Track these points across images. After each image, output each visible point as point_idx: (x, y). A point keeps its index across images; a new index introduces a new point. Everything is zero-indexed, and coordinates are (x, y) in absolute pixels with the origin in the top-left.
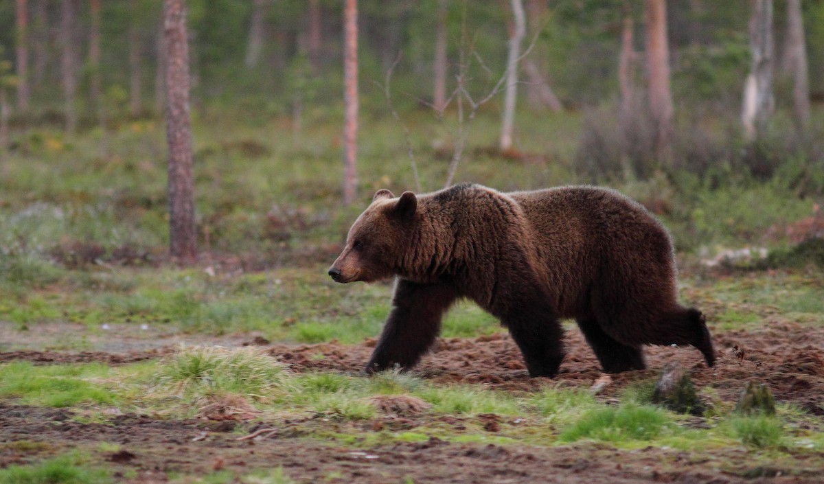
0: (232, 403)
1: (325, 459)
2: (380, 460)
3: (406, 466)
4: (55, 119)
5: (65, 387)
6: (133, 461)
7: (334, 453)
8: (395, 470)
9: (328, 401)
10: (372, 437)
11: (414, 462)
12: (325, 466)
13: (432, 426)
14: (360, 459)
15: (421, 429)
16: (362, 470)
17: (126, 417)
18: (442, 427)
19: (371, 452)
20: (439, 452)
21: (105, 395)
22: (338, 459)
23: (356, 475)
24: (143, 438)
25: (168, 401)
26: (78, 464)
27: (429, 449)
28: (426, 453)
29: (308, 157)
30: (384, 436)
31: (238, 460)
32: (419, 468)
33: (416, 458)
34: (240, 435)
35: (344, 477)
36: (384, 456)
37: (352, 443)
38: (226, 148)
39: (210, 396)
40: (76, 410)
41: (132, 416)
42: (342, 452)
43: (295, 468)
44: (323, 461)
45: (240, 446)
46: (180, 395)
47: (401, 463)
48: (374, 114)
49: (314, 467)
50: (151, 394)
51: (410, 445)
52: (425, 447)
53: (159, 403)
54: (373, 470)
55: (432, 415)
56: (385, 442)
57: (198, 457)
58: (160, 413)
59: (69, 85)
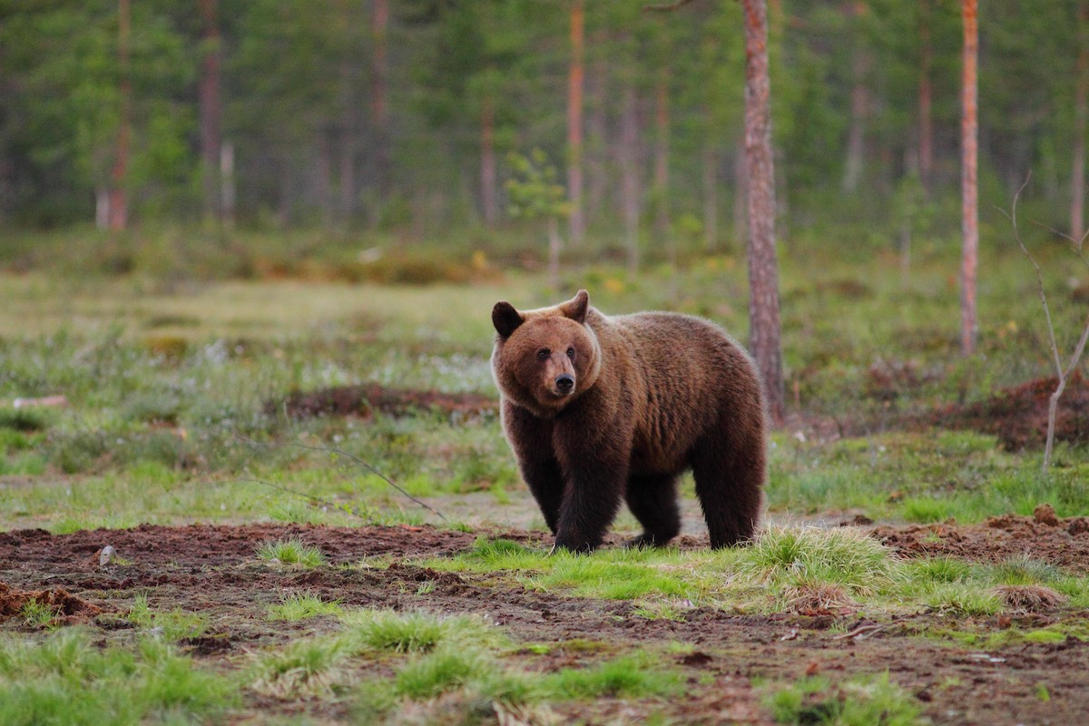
0: (827, 594)
1: (941, 662)
2: (1006, 664)
3: (1038, 671)
4: (615, 254)
5: (627, 575)
6: (709, 663)
7: (951, 656)
8: (1025, 676)
9: (942, 593)
10: (997, 637)
11: (1049, 666)
12: (941, 671)
13: (1070, 623)
14: (983, 663)
15: (1055, 626)
16: (985, 676)
17: (701, 611)
18: (1081, 624)
19: (996, 654)
20: (1079, 655)
21: (675, 584)
22: (956, 662)
23: (978, 681)
24: (721, 637)
25: (750, 592)
26: (644, 667)
27: (1067, 651)
28: (1063, 656)
29: (919, 299)
30: (1012, 635)
31: (836, 663)
32: (1054, 673)
33: (1050, 661)
34: (837, 633)
35: (964, 684)
36: (1012, 659)
37: (972, 644)
38: (820, 289)
39: (801, 586)
40: (641, 603)
41: (710, 610)
42: (960, 653)
43: (904, 673)
44: (937, 665)
45: (837, 647)
46: (766, 585)
47: (1032, 667)
48: (997, 248)
49: (927, 672)
50: (731, 583)
51: (1043, 646)
52: (1061, 648)
53: (740, 595)
54: (998, 675)
55: (1070, 610)
56: (1012, 642)
57: (787, 659)
58: (741, 607)
59: (632, 214)
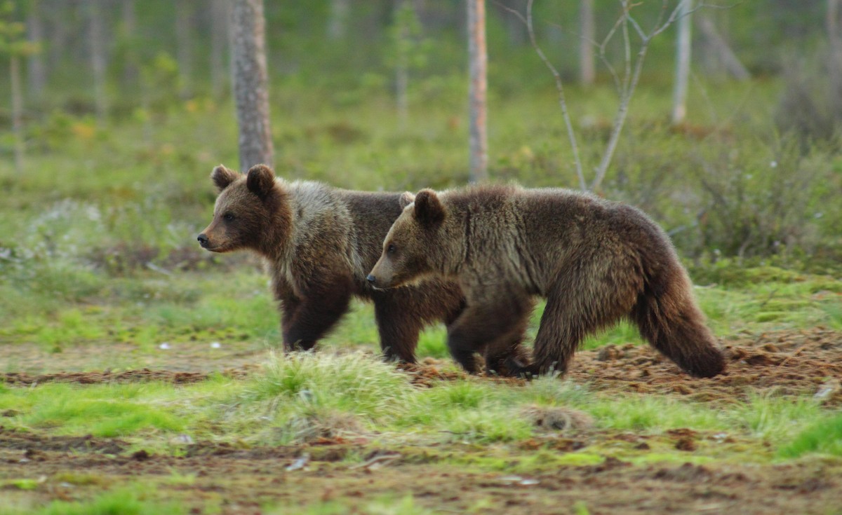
0: (339, 424)
1: (468, 486)
2: (541, 486)
3: (575, 492)
5: (116, 411)
7: (479, 479)
8: (561, 498)
9: (464, 418)
10: (527, 461)
11: (587, 487)
12: (469, 494)
13: (607, 446)
14: (515, 485)
15: (593, 449)
16: (518, 498)
17: (201, 446)
18: (619, 447)
19: (527, 476)
20: (619, 475)
21: (169, 419)
22: (484, 486)
23: (510, 503)
24: (224, 470)
25: (255, 425)
26: (141, 498)
27: (605, 473)
28: (600, 477)
29: (418, 142)
30: (544, 459)
31: (353, 490)
32: (593, 493)
33: (588, 482)
34: (354, 463)
35: (496, 506)
36: (546, 481)
37: (501, 469)
38: (309, 134)
39: (311, 416)
40: (134, 440)
41: (208, 445)
42: (489, 477)
43: (429, 498)
44: (464, 489)
45: (355, 475)
46: (270, 418)
47: (569, 488)
48: (501, 92)
49: (453, 495)
50: (231, 419)
51: (579, 468)
52: (599, 470)
53: (241, 429)
54: (533, 497)
55: (606, 432)
56: (545, 466)
57: (299, 488)
58: (245, 440)
